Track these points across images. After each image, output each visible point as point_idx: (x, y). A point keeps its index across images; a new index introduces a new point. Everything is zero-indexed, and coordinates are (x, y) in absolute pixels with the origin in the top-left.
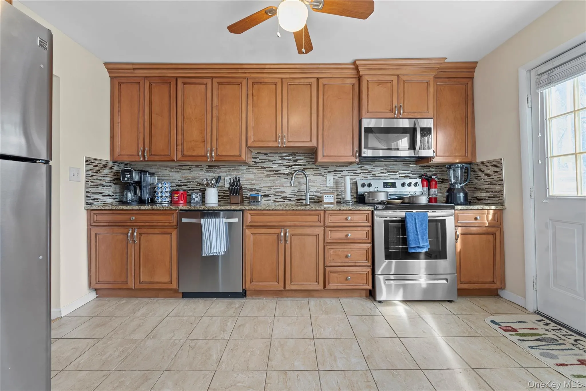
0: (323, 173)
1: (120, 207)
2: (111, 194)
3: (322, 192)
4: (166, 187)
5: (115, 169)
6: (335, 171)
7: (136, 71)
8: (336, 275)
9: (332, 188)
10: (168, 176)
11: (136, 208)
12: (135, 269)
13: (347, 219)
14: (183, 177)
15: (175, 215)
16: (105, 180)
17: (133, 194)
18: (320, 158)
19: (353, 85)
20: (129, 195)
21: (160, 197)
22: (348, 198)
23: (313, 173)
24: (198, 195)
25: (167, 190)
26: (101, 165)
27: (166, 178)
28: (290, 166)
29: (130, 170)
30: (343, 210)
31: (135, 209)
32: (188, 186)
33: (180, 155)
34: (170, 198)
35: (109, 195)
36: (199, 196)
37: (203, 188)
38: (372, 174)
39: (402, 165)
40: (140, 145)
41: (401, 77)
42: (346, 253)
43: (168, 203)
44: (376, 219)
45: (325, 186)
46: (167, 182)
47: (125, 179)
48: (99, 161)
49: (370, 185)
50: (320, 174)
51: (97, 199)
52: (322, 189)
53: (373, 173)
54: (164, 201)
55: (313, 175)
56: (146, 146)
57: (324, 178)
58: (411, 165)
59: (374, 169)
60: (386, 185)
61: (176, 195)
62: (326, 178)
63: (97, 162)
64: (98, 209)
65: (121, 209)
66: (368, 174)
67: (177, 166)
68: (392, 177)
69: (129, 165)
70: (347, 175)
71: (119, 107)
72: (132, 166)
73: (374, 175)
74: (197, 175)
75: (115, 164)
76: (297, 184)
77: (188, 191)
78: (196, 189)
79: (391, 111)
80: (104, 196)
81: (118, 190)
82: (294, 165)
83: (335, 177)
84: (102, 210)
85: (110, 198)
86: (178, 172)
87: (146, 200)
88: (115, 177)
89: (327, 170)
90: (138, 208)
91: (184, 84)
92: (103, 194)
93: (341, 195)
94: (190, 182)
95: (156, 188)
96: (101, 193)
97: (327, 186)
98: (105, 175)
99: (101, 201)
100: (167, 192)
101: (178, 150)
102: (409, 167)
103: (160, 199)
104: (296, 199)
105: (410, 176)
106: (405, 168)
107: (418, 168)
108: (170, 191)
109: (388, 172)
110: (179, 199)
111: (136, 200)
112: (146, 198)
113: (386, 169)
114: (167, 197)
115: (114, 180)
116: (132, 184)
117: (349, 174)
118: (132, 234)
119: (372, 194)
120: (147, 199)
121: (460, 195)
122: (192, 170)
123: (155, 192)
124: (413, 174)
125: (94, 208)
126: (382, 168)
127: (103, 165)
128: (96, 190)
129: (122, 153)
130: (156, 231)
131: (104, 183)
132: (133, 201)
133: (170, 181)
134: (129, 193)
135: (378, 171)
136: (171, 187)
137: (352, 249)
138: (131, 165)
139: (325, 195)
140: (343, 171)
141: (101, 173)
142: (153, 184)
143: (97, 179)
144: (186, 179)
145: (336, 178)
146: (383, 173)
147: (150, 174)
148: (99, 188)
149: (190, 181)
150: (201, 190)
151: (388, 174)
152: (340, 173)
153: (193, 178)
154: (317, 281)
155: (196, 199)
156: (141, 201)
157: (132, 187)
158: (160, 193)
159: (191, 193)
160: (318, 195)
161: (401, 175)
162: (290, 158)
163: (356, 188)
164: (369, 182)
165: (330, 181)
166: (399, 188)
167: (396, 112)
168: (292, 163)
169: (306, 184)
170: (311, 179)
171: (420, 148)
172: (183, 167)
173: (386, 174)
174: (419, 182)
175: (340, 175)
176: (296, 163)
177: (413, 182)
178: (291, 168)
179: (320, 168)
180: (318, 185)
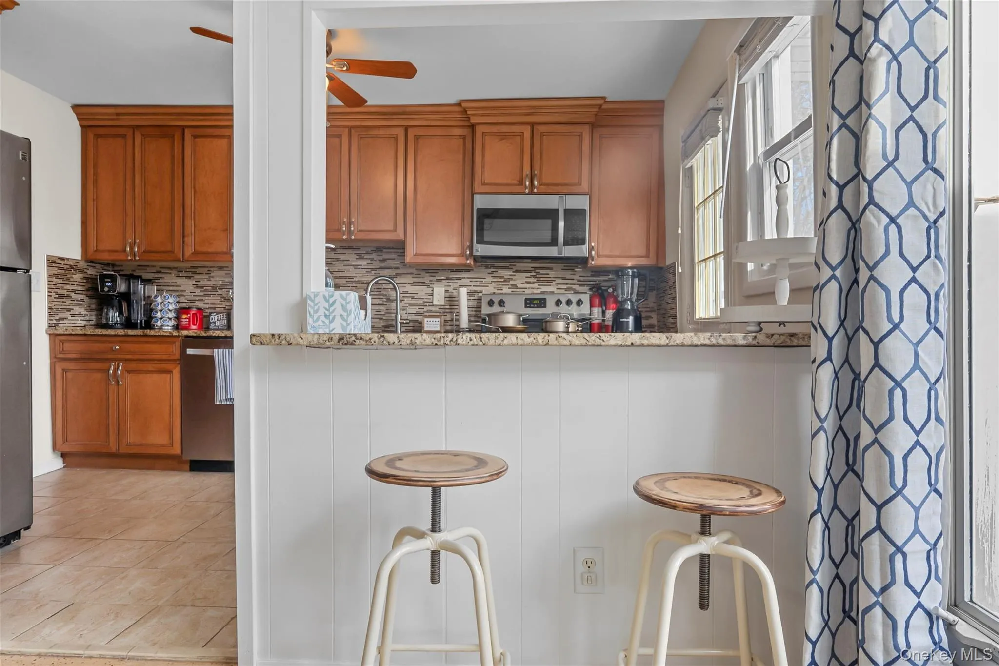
0: (427, 282)
1: (97, 330)
2: (84, 312)
3: (425, 314)
4: (169, 302)
5: (89, 272)
6: (448, 279)
7: (121, 117)
9: (442, 307)
10: (173, 284)
11: (121, 332)
12: (119, 424)
14: (197, 287)
15: (178, 344)
16: (74, 291)
17: (117, 314)
18: (411, 258)
19: (463, 138)
20: (111, 313)
21: (159, 319)
23: (412, 282)
24: (220, 316)
25: (171, 308)
26: (68, 267)
27: (171, 288)
28: (372, 269)
29: (113, 274)
31: (119, 334)
32: (206, 302)
33: (189, 251)
34: (176, 321)
35: (80, 315)
36: (223, 318)
37: (228, 305)
38: (511, 285)
39: (562, 269)
40: (128, 235)
41: (536, 127)
43: (172, 328)
45: (431, 304)
46: (171, 295)
47: (105, 289)
48: (66, 261)
49: (502, 303)
50: (424, 284)
51: (63, 319)
52: (426, 309)
53: (512, 282)
54: (167, 324)
55: (412, 284)
56: (137, 237)
57: (429, 291)
58: (578, 268)
59: (515, 275)
60: (529, 303)
61: (184, 316)
62: (433, 291)
63: (63, 263)
64: (65, 333)
65: (99, 333)
66: (503, 285)
67: (188, 268)
69: (111, 266)
71: (94, 174)
72: (116, 268)
73: (515, 286)
74: (221, 283)
75: (89, 264)
76: (385, 300)
77: (206, 311)
78: (218, 306)
80: (73, 315)
81: (93, 306)
82: (381, 268)
83: (447, 288)
84: (71, 335)
85: (82, 318)
86: (190, 277)
87: (137, 323)
88: (90, 286)
89: (435, 276)
90: (124, 332)
91: (195, 136)
92: (72, 312)
94: (208, 295)
95: (154, 303)
96: (69, 310)
97: (434, 304)
98: (75, 283)
99: (70, 323)
100: (170, 311)
101: (185, 243)
102: (575, 273)
103: (159, 322)
104: (383, 325)
105: (574, 288)
106: (568, 274)
107: (589, 275)
108: (175, 309)
109: (538, 281)
110: (189, 321)
111: (121, 322)
112: (137, 320)
113: (534, 276)
114: (170, 319)
115: (88, 290)
116: (116, 297)
117: (470, 284)
118: (116, 370)
120: (139, 321)
121: (628, 320)
122: (212, 274)
123: (152, 310)
124: (580, 285)
125: (60, 332)
126: (529, 275)
127: (71, 267)
128: (62, 305)
129: (101, 247)
130: (150, 367)
131: (73, 295)
132: (118, 324)
133: (177, 294)
134: (111, 311)
135: (520, 280)
136: (178, 302)
138: (113, 265)
139: (426, 319)
140: (463, 278)
141: (68, 279)
142: (149, 297)
143: (63, 288)
144: (203, 290)
145: (450, 289)
146: (529, 282)
147: (143, 280)
148: (65, 302)
149: (209, 293)
150: (227, 308)
151: (539, 285)
152: (457, 283)
153: (214, 288)
155: (218, 323)
156: (129, 324)
157: (116, 302)
158: (159, 312)
159: (210, 312)
160: (419, 318)
161: (560, 286)
162: (374, 256)
163: (479, 308)
164: (501, 297)
165: (439, 294)
166: (551, 308)
167: (528, 183)
168: (377, 264)
169: (396, 300)
170: (406, 292)
171: (566, 243)
172: (198, 271)
173: (536, 285)
174: (586, 298)
175: (457, 285)
176: (383, 265)
177: (574, 298)
178: (373, 272)
179: (423, 273)
180: (420, 302)
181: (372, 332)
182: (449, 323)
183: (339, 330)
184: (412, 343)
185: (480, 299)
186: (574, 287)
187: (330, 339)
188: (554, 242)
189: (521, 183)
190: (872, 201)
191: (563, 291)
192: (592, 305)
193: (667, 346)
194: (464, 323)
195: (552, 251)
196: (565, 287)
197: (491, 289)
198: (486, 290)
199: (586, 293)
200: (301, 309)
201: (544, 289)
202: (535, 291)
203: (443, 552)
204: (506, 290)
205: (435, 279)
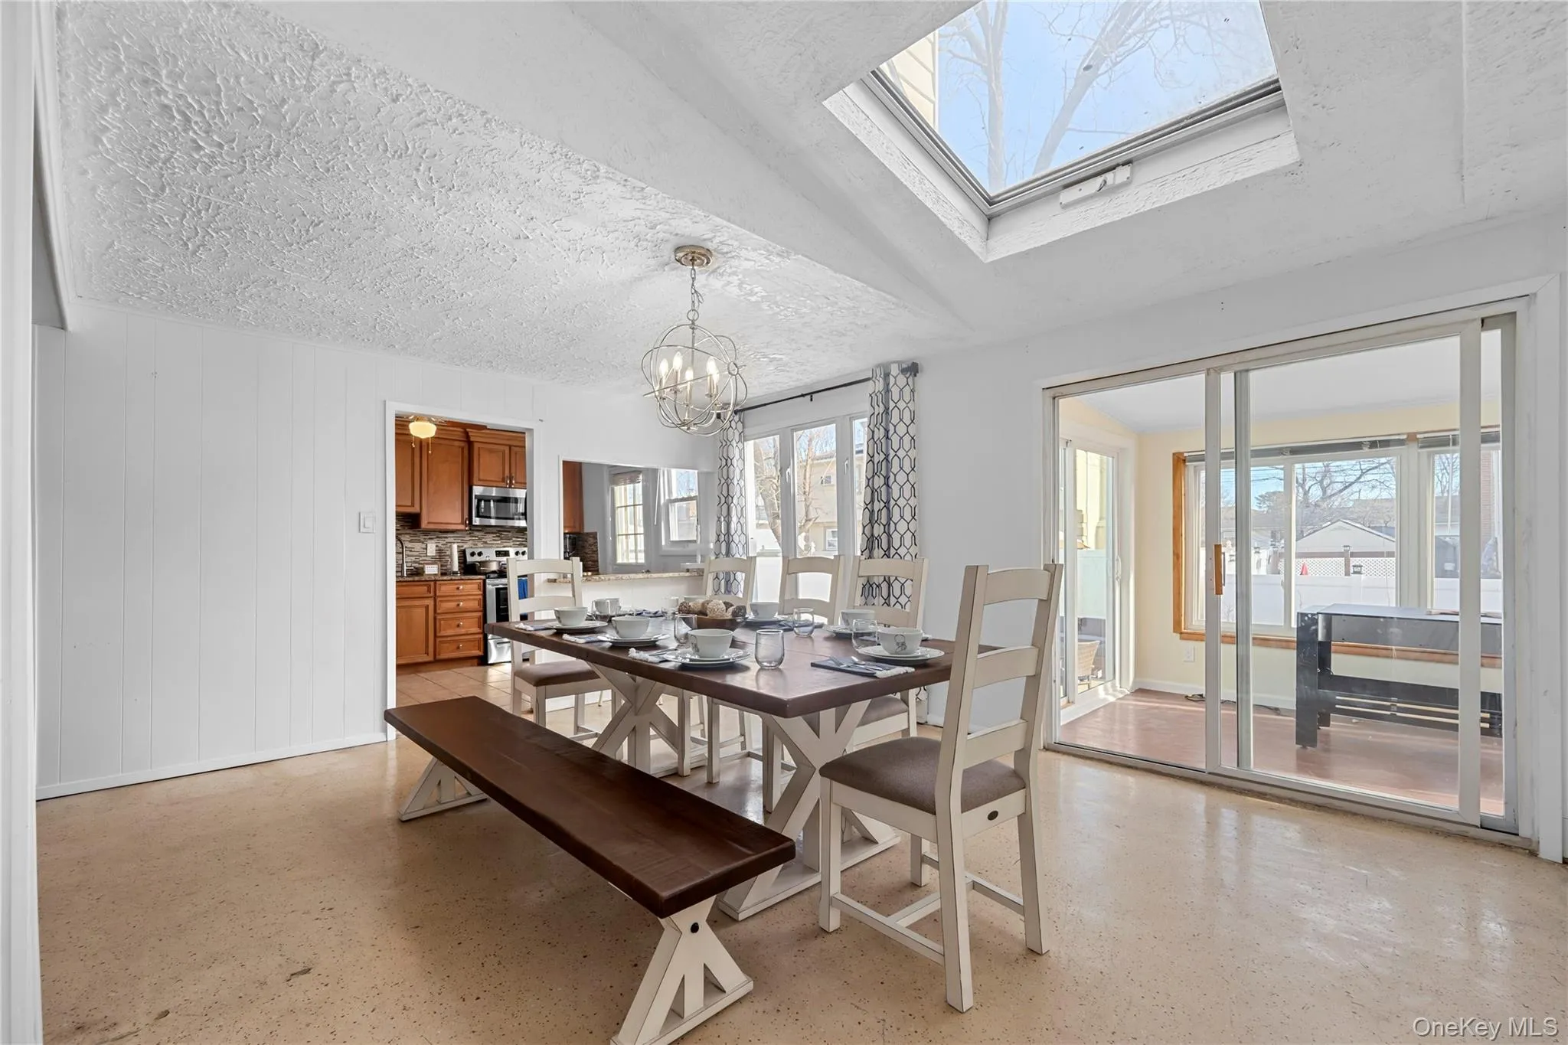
0: (422, 540)
6: (438, 537)
8: (447, 645)
9: (434, 557)
13: (458, 588)
18: (424, 525)
19: (463, 448)
22: (456, 568)
23: (410, 540)
30: (455, 580)
38: (484, 543)
41: (512, 448)
42: (457, 623)
44: (489, 587)
45: (426, 555)
49: (480, 554)
50: (419, 541)
52: (421, 559)
53: (484, 540)
57: (424, 546)
59: (485, 537)
60: (499, 554)
62: (427, 546)
66: (477, 542)
68: (505, 544)
70: (454, 543)
73: (486, 543)
79: (503, 480)
83: (438, 545)
89: (429, 536)
93: (446, 566)
97: (428, 555)
109: (501, 539)
117: (456, 541)
119: (483, 563)
126: (495, 537)
135: (489, 538)
137: (465, 618)
139: (426, 566)
140: (449, 537)
145: (440, 545)
146: (494, 540)
151: (501, 542)
152: (445, 541)
154: (427, 653)
160: (416, 565)
161: (515, 543)
162: (404, 520)
164: (478, 550)
165: (432, 549)
167: (508, 482)
173: (499, 542)
180: (417, 554)
198: (466, 545)
204: (480, 545)
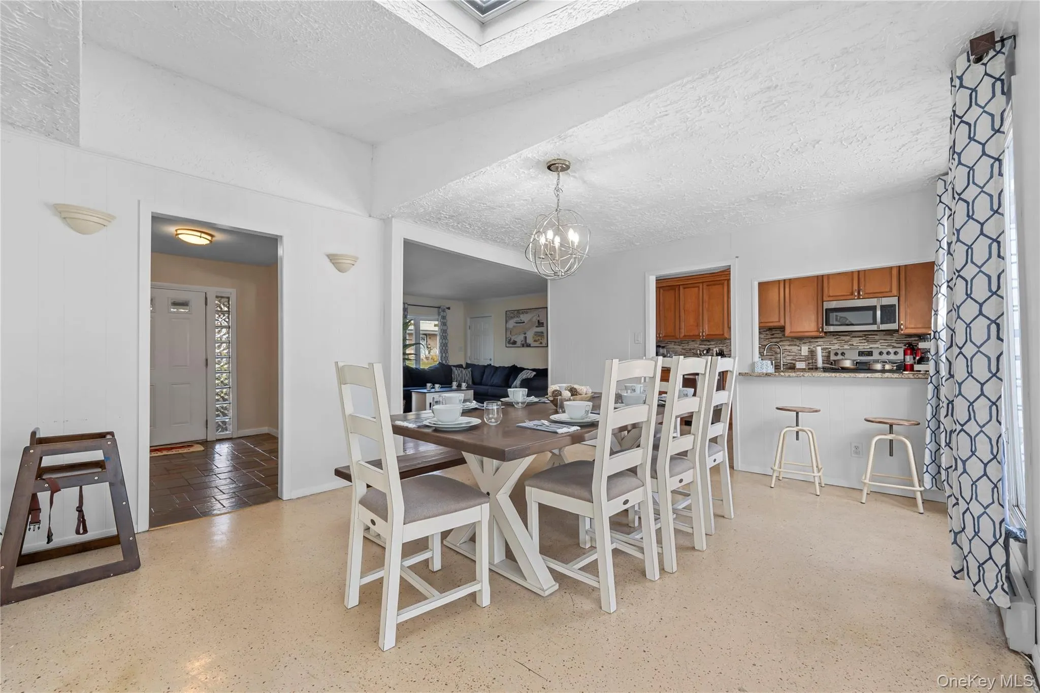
0: (798, 344)
3: (797, 360)
6: (810, 342)
9: (807, 356)
10: (673, 348)
14: (683, 349)
18: (788, 333)
28: (767, 339)
33: (682, 335)
39: (883, 336)
45: (800, 355)
49: (843, 354)
50: (796, 345)
52: (797, 357)
53: (850, 343)
55: (789, 345)
57: (799, 348)
58: (892, 335)
59: (852, 340)
60: (861, 353)
62: (801, 348)
66: (844, 344)
67: (679, 342)
70: (821, 345)
73: (852, 345)
74: (693, 347)
82: (771, 338)
86: (680, 345)
91: (684, 288)
94: (688, 353)
97: (802, 354)
101: (681, 331)
102: (891, 337)
106: (888, 337)
107: (902, 338)
122: (689, 344)
124: (897, 343)
126: (861, 338)
133: (675, 352)
135: (855, 341)
139: (797, 363)
140: (818, 342)
145: (811, 347)
151: (868, 344)
153: (690, 350)
160: (793, 362)
161: (883, 344)
162: (768, 332)
163: (829, 357)
164: (843, 351)
165: (805, 350)
166: (876, 356)
167: (856, 294)
168: (770, 336)
169: (780, 353)
170: (786, 349)
171: (882, 323)
172: (683, 342)
173: (866, 344)
174: (901, 351)
175: (815, 345)
176: (773, 336)
177: (892, 351)
178: (768, 340)
179: (795, 340)
180: (794, 354)
181: (775, 372)
182: (811, 364)
183: (765, 372)
184: (789, 376)
185: (830, 352)
186: (893, 344)
187: (763, 374)
188: (875, 322)
189: (852, 294)
190: (939, 338)
191: (885, 347)
192: (905, 354)
193: (881, 378)
194: (820, 364)
195: (874, 327)
196: (886, 344)
197: (836, 347)
198: (833, 347)
199: (901, 347)
200: (753, 365)
201: (871, 346)
202: (865, 347)
203: (800, 432)
204: (846, 347)
205: (802, 342)
